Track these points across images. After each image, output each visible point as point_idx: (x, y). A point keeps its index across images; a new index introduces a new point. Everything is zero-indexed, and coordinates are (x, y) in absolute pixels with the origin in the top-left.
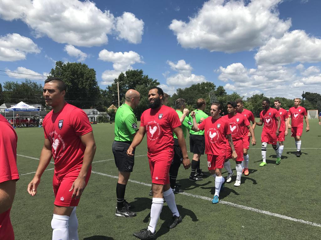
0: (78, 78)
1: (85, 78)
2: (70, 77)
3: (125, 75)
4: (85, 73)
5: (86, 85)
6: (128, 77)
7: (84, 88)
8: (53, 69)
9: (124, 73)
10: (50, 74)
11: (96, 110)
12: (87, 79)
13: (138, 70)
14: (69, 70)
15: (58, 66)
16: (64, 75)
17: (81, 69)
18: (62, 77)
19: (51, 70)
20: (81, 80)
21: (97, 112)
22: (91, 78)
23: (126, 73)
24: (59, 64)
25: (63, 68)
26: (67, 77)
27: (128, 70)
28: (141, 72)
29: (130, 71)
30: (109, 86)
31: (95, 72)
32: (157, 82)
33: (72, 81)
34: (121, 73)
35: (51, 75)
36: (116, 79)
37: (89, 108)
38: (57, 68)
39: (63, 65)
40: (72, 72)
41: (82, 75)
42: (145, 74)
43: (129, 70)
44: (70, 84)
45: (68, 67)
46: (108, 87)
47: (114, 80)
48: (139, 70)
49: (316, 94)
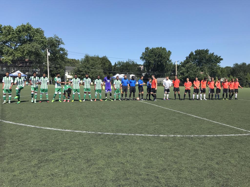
3: (194, 53)
6: (196, 55)
8: (143, 52)
10: (141, 55)
13: (204, 50)
14: (153, 53)
23: (195, 52)
24: (147, 49)
27: (196, 50)
28: (207, 51)
29: (198, 50)
31: (171, 53)
32: (221, 58)
34: (191, 52)
36: (187, 57)
38: (145, 52)
39: (149, 50)
42: (210, 52)
43: (197, 50)
45: (152, 51)
46: (181, 63)
48: (205, 50)
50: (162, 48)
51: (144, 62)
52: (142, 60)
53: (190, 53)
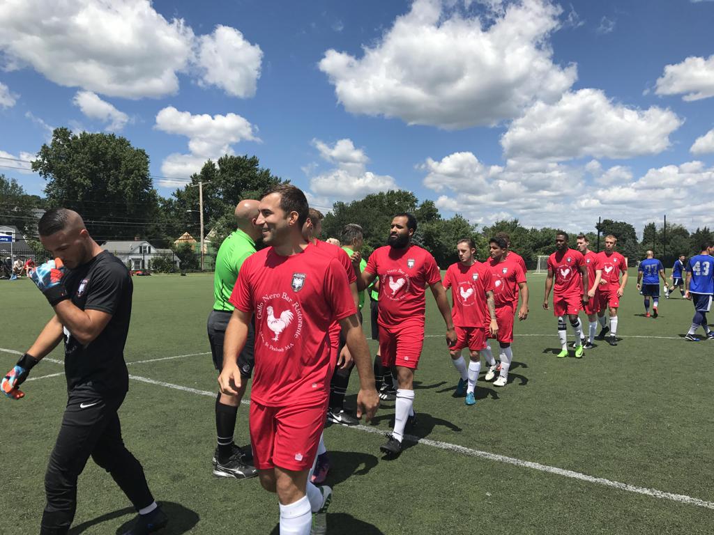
0: (106, 169)
1: (123, 169)
2: (88, 167)
3: (217, 167)
4: (124, 158)
5: (126, 185)
6: (223, 171)
7: (120, 193)
8: (45, 145)
9: (215, 161)
10: (37, 156)
11: (147, 244)
12: (129, 172)
13: (246, 157)
14: (86, 150)
15: (58, 140)
16: (74, 160)
17: (114, 149)
18: (68, 165)
19: (41, 148)
20: (114, 174)
21: (149, 248)
22: (139, 170)
23: (219, 163)
24: (62, 133)
25: (70, 145)
26: (80, 166)
27: (223, 156)
28: (254, 162)
29: (229, 157)
30: (178, 191)
31: (147, 157)
33: (92, 175)
34: (207, 162)
35: (40, 158)
36: (195, 175)
37: (132, 239)
38: (55, 144)
39: (70, 138)
40: (92, 154)
41: (116, 162)
42: (262, 166)
43: (226, 155)
44: (88, 182)
45: (83, 143)
46: (176, 193)
47: (191, 177)
48: (249, 158)
49: (625, 223)
50: (117, 137)
51: (49, 180)
52: (40, 173)
53: (203, 165)
